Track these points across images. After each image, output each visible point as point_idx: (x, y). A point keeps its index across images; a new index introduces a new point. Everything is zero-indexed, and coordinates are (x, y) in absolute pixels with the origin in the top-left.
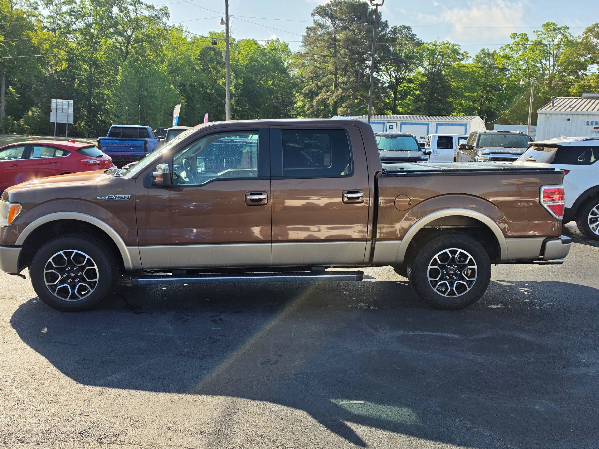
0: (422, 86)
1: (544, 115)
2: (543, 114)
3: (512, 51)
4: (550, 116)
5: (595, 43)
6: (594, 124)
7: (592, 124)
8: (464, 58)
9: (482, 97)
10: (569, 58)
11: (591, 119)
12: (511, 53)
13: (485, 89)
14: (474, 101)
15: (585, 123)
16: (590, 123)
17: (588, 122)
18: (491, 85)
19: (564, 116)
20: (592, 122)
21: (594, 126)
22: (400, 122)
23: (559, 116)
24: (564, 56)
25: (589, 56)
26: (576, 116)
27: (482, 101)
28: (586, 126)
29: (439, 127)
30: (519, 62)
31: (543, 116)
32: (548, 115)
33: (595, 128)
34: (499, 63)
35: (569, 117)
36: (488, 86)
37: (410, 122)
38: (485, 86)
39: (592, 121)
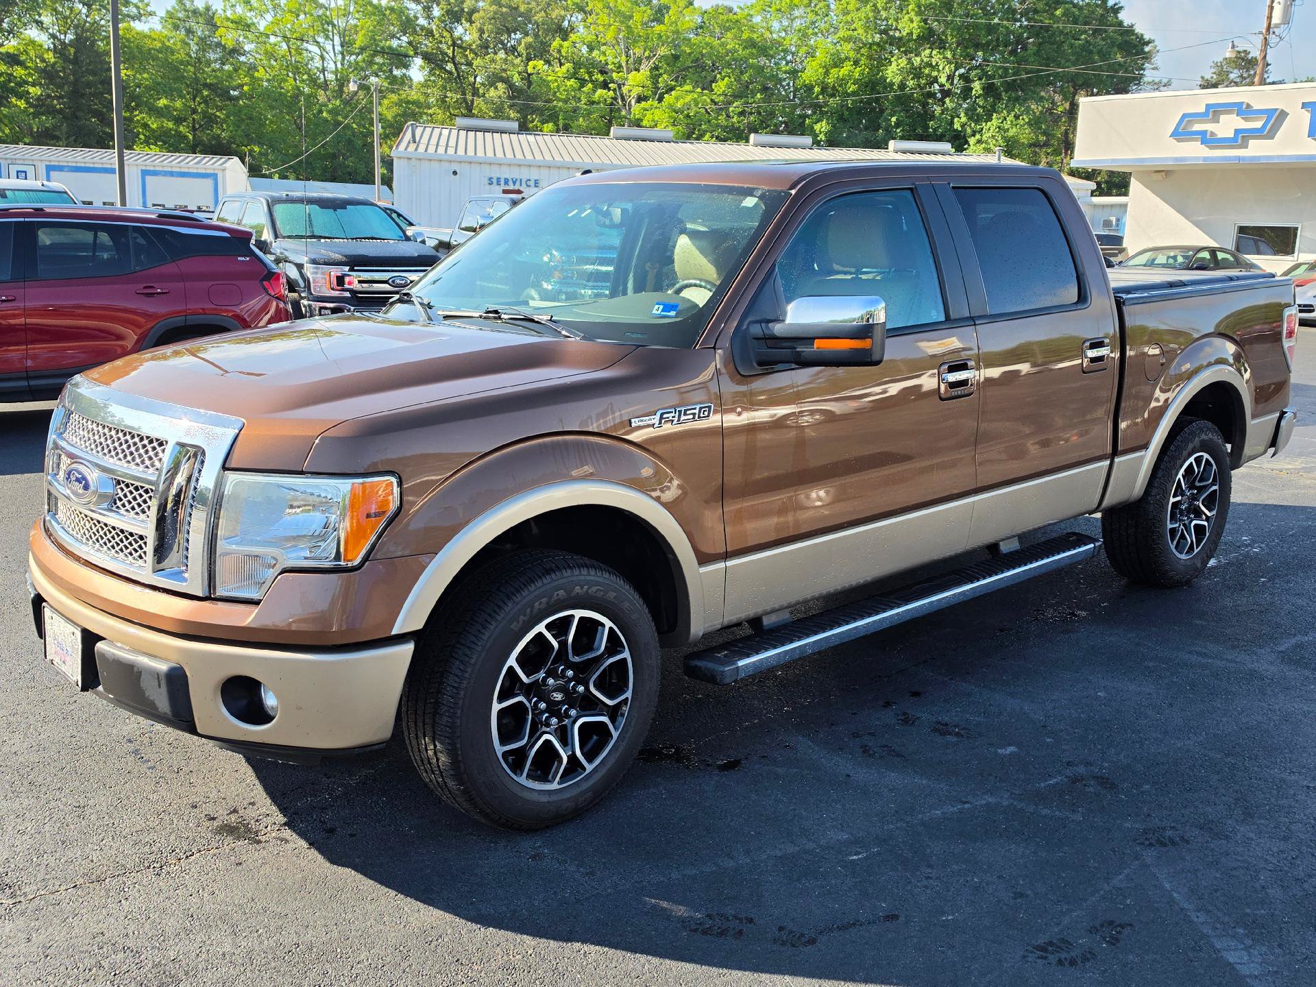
0: (48, 75)
1: (406, 160)
2: (404, 158)
3: (250, 10)
4: (418, 162)
5: (412, 12)
6: (502, 182)
7: (498, 184)
8: (141, 15)
9: (194, 111)
10: (375, 40)
11: (496, 173)
12: (249, 14)
13: (197, 92)
14: (179, 120)
15: (487, 181)
16: (495, 181)
17: (490, 179)
18: (211, 84)
19: (445, 165)
20: (498, 179)
21: (503, 187)
22: (44, 164)
23: (435, 165)
24: (364, 35)
25: (405, 39)
26: (467, 166)
27: (194, 119)
28: (488, 187)
29: (148, 178)
30: (269, 38)
31: (404, 162)
32: (413, 162)
33: (505, 192)
34: (229, 37)
35: (455, 167)
36: (206, 86)
37: (70, 164)
38: (196, 86)
39: (499, 176)
